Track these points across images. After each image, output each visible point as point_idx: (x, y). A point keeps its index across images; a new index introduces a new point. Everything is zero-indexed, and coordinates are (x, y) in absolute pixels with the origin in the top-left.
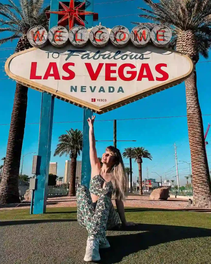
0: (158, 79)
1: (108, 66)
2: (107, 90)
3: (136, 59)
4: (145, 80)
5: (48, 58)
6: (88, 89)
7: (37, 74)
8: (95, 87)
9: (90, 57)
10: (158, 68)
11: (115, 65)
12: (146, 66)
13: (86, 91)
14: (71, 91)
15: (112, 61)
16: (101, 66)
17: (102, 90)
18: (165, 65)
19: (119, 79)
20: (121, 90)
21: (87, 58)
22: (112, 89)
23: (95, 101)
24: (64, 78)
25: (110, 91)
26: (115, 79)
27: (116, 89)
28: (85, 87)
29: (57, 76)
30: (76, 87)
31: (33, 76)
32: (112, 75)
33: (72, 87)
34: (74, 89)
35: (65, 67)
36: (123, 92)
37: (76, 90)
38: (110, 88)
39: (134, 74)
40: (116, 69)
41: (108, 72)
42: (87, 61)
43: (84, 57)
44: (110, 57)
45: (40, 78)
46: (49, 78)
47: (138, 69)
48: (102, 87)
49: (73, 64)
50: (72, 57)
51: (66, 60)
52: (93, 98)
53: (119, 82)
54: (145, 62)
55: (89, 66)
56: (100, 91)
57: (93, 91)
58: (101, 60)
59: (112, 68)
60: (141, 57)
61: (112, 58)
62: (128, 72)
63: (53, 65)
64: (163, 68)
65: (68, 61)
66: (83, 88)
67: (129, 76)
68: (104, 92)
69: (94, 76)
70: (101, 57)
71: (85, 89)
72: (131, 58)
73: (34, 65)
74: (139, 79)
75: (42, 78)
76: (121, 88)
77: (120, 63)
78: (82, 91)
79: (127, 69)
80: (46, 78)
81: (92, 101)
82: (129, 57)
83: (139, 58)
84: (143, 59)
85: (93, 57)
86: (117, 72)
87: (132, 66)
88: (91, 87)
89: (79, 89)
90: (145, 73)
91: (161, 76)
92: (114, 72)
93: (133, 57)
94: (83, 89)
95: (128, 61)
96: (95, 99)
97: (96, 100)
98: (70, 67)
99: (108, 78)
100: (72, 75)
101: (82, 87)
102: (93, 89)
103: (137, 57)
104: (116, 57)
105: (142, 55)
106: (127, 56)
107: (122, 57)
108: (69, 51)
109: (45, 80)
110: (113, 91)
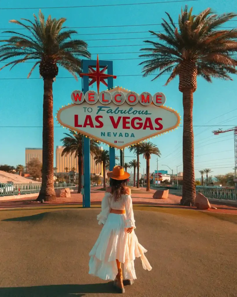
0: (156, 129)
1: (125, 118)
2: (124, 135)
3: (142, 114)
4: (148, 129)
5: (85, 112)
6: (112, 135)
7: (79, 124)
8: (116, 133)
9: (112, 112)
11: (129, 118)
12: (148, 119)
13: (110, 136)
14: (102, 135)
15: (127, 115)
16: (120, 118)
17: (121, 135)
18: (161, 119)
19: (131, 127)
20: (133, 135)
21: (110, 113)
22: (127, 135)
23: (116, 142)
24: (97, 127)
25: (126, 136)
26: (129, 128)
27: (130, 135)
28: (110, 133)
29: (92, 126)
30: (104, 133)
31: (76, 125)
32: (127, 125)
33: (102, 133)
34: (103, 134)
35: (97, 119)
36: (134, 137)
37: (104, 135)
38: (126, 134)
39: (141, 124)
40: (130, 120)
41: (125, 123)
42: (110, 115)
43: (108, 112)
44: (126, 112)
45: (81, 126)
46: (87, 126)
47: (143, 122)
48: (121, 133)
49: (101, 117)
50: (100, 111)
51: (97, 113)
52: (116, 140)
53: (132, 131)
54: (148, 116)
55: (112, 118)
56: (120, 136)
57: (115, 136)
58: (120, 115)
59: (127, 120)
60: (146, 113)
61: (126, 113)
62: (138, 123)
63: (88, 117)
64: (159, 121)
65: (98, 115)
67: (138, 126)
68: (122, 136)
69: (115, 126)
70: (120, 112)
71: (110, 134)
72: (139, 113)
73: (76, 117)
74: (145, 128)
75: (83, 126)
76: (133, 134)
77: (132, 116)
78: (108, 136)
79: (137, 121)
80: (85, 126)
81: (115, 143)
82: (138, 113)
83: (145, 113)
84: (147, 114)
85: (115, 112)
86: (130, 123)
87: (140, 119)
88: (114, 133)
89: (106, 134)
90: (148, 125)
92: (128, 123)
93: (140, 113)
94: (109, 134)
95: (137, 115)
96: (116, 141)
97: (117, 142)
98: (100, 119)
99: (124, 127)
100: (101, 125)
101: (108, 133)
102: (115, 134)
103: (143, 113)
104: (130, 112)
105: (147, 111)
106: (137, 111)
107: (133, 112)
108: (98, 107)
109: (85, 128)
110: (128, 136)
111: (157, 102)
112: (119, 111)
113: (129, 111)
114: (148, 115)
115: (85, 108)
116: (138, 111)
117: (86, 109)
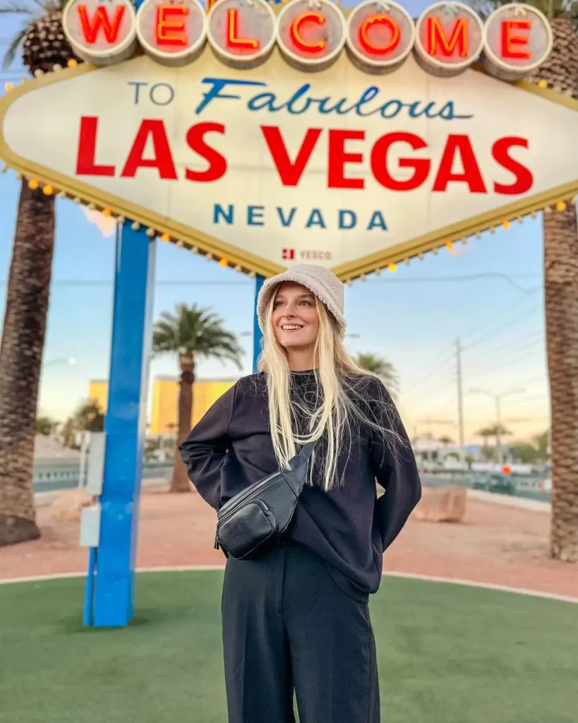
0: (499, 189)
1: (337, 138)
2: (331, 218)
3: (429, 116)
4: (458, 189)
5: (137, 101)
6: (271, 218)
7: (99, 160)
8: (293, 211)
9: (276, 104)
10: (501, 150)
11: (359, 135)
12: (459, 143)
13: (261, 224)
14: (216, 220)
15: (349, 122)
16: (313, 135)
17: (316, 219)
18: (523, 142)
19: (371, 182)
20: (378, 221)
21: (266, 108)
22: (348, 220)
23: (292, 256)
24: (192, 175)
25: (341, 225)
26: (358, 184)
27: (364, 220)
28: (262, 208)
29: (166, 168)
30: (231, 208)
31: (86, 164)
33: (218, 209)
34: (223, 214)
35: (195, 137)
36: (384, 228)
37: (229, 219)
38: (342, 213)
39: (422, 168)
40: (364, 148)
41: (338, 158)
42: (266, 118)
43: (257, 103)
44: (343, 108)
45: (108, 171)
46: (142, 171)
47: (434, 153)
48: (316, 212)
49: (219, 128)
50: (216, 101)
51: (198, 111)
52: (289, 248)
53: (373, 196)
54: (457, 128)
55: (273, 136)
56: (310, 223)
57: (286, 223)
58: (313, 118)
59: (351, 146)
60: (446, 113)
61: (348, 110)
62: (404, 163)
63: (153, 128)
64: (514, 152)
65: (206, 117)
66: (256, 211)
67: (407, 174)
68: (324, 227)
69: (290, 173)
70: (315, 106)
71: (261, 215)
72: (412, 114)
73: (89, 127)
74: (440, 186)
76: (378, 213)
77: (376, 128)
78: (250, 222)
79: (399, 150)
80: (129, 171)
81: (285, 257)
82: (405, 110)
83: (440, 114)
84: (450, 117)
85: (289, 105)
86: (367, 158)
87: (417, 142)
88: (280, 210)
89: (240, 215)
90: (458, 168)
91: (509, 178)
92: (357, 158)
93: (418, 110)
94: (253, 215)
95: (402, 123)
96: (292, 253)
97: (297, 255)
98: (210, 139)
99: (336, 179)
100: (218, 167)
101: (250, 209)
102: (286, 216)
103: (433, 111)
104: (365, 108)
105: (450, 104)
106: (400, 105)
107: (383, 109)
108: (206, 81)
109: (128, 180)
110: (354, 224)
111: (506, 54)
112: (309, 101)
113: (363, 101)
114: (455, 121)
115: (138, 85)
116: (404, 101)
117: (144, 91)
